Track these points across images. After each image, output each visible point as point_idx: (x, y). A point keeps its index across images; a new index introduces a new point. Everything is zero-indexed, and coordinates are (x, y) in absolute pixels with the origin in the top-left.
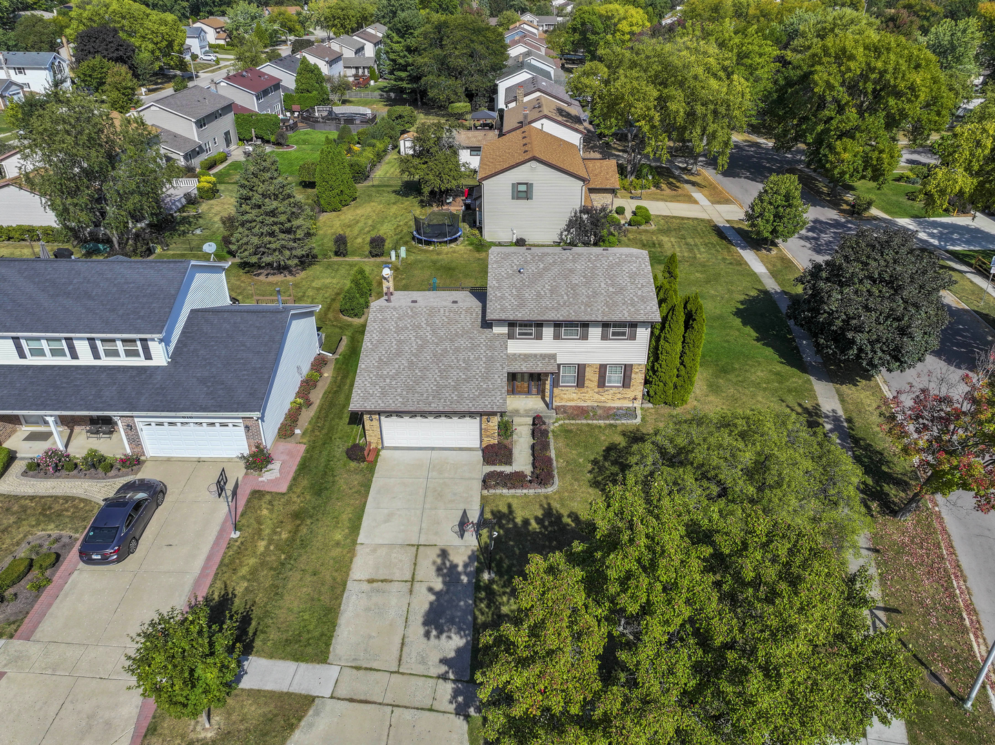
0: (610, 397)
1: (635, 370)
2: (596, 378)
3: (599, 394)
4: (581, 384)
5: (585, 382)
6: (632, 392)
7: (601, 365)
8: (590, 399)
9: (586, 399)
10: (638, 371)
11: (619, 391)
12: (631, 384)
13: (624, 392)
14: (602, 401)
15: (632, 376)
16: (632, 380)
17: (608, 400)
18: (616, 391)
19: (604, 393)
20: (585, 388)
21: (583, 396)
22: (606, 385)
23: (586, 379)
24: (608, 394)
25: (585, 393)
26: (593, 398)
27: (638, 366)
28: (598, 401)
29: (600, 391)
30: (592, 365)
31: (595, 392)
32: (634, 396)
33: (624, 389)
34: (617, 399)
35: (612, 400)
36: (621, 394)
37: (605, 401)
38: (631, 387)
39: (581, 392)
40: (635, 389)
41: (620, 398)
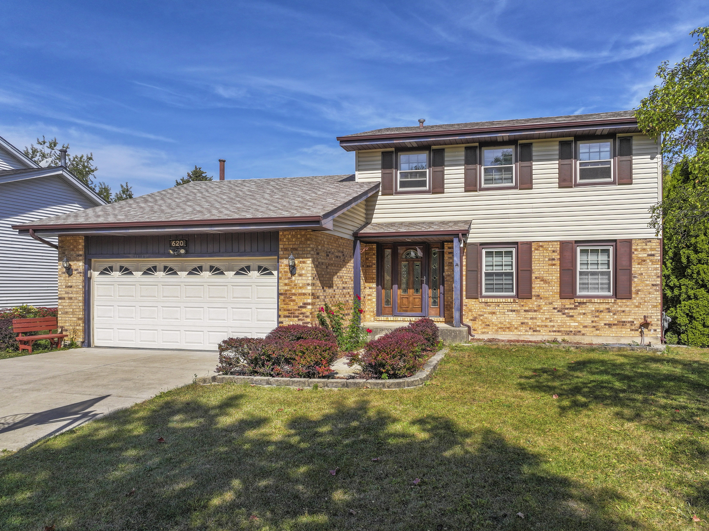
0: (588, 320)
1: (638, 254)
2: (554, 274)
3: (564, 314)
4: (524, 291)
5: (533, 286)
6: (637, 307)
7: (562, 243)
8: (546, 326)
9: (538, 326)
10: (646, 255)
11: (607, 306)
12: (633, 290)
13: (619, 309)
14: (571, 329)
15: (633, 269)
16: (635, 277)
17: (585, 327)
18: (601, 306)
19: (575, 311)
20: (534, 298)
21: (531, 318)
22: (578, 293)
23: (533, 278)
24: (584, 314)
25: (535, 311)
26: (552, 324)
27: (644, 244)
28: (562, 329)
29: (567, 306)
30: (546, 243)
31: (554, 308)
32: (642, 317)
33: (618, 301)
34: (605, 324)
35: (594, 327)
36: (611, 314)
37: (580, 332)
38: (633, 296)
39: (527, 308)
40: (641, 301)
41: (611, 323)
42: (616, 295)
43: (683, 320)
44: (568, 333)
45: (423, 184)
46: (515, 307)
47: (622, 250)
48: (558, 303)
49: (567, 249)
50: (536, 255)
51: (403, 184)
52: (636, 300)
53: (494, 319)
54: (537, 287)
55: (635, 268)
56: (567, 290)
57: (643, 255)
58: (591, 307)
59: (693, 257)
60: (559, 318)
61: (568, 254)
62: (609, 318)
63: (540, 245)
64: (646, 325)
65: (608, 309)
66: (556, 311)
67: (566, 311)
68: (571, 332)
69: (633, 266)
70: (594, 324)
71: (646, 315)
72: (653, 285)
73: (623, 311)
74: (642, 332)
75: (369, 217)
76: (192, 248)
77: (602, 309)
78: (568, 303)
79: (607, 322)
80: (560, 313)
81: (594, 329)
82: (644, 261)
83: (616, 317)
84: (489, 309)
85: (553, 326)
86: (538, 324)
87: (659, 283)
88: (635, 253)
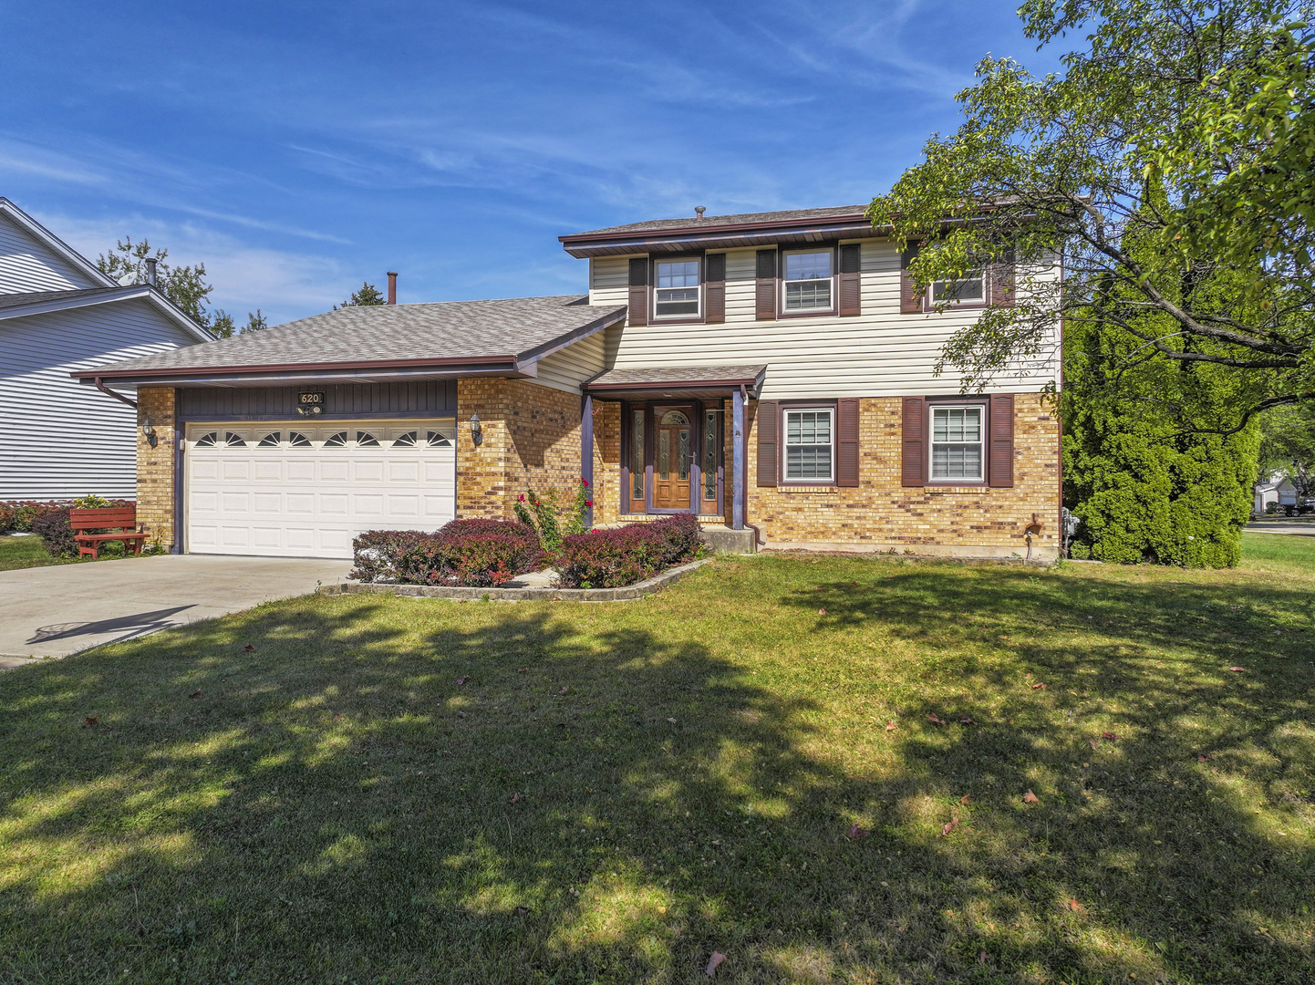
0: (945, 522)
1: (1024, 417)
2: (893, 449)
3: (908, 511)
4: (848, 476)
5: (861, 466)
6: (1022, 500)
7: (907, 401)
8: (880, 530)
9: (868, 530)
10: (1036, 419)
11: (975, 499)
12: (1016, 473)
13: (994, 503)
14: (919, 535)
15: (1016, 440)
16: (1018, 453)
17: (941, 531)
18: (965, 499)
19: (926, 506)
20: (862, 486)
21: (858, 518)
22: (931, 479)
23: (861, 454)
24: (940, 511)
25: (864, 506)
26: (890, 526)
27: (1033, 401)
28: (906, 535)
29: (913, 499)
30: (880, 401)
31: (893, 502)
32: (1030, 516)
33: (992, 490)
34: (972, 527)
35: (955, 531)
36: (982, 511)
37: (933, 539)
38: (1016, 482)
39: (851, 502)
40: (1028, 491)
41: (980, 524)
42: (989, 482)
43: (1096, 521)
44: (915, 541)
45: (693, 308)
46: (833, 499)
47: (997, 411)
48: (899, 495)
49: (914, 410)
50: (865, 418)
51: (662, 310)
52: (1020, 488)
53: (800, 519)
54: (867, 469)
55: (1020, 438)
56: (914, 473)
57: (1032, 419)
58: (950, 500)
59: (1112, 421)
60: (901, 518)
61: (914, 417)
62: (977, 517)
63: (873, 403)
64: (1034, 528)
65: (977, 503)
66: (896, 506)
67: (912, 506)
68: (919, 538)
69: (1016, 436)
70: (955, 527)
71: (1036, 512)
72: (1047, 466)
73: (1000, 507)
74: (1029, 540)
75: (609, 360)
76: (330, 406)
77: (967, 503)
78: (914, 494)
79: (975, 524)
80: (903, 510)
81: (955, 535)
82: (1033, 427)
83: (988, 515)
84: (793, 503)
85: (892, 530)
86: (868, 526)
87: (1055, 462)
88: (1019, 415)
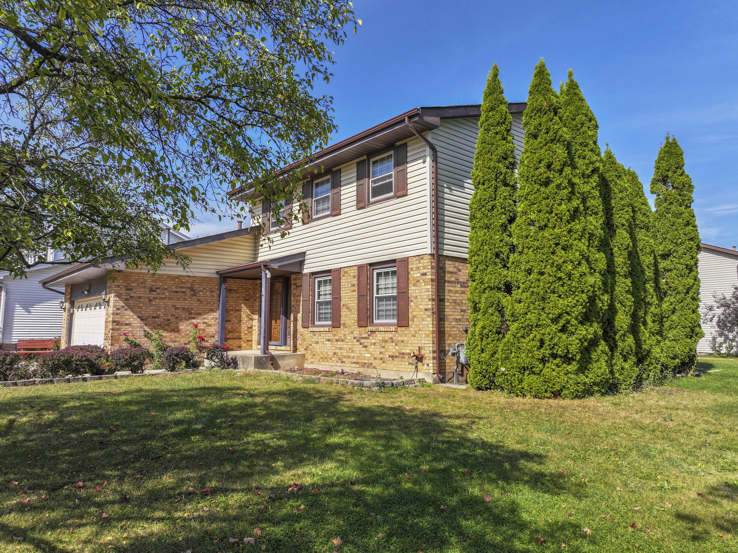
0: (377, 352)
2: (354, 301)
6: (414, 336)
17: (375, 358)
19: (368, 341)
20: (342, 327)
21: (340, 348)
28: (360, 361)
29: (363, 336)
38: (410, 323)
39: (337, 338)
41: (394, 354)
42: (398, 323)
44: (363, 365)
46: (330, 336)
47: (400, 270)
48: (357, 332)
49: (362, 274)
50: (343, 281)
52: (412, 328)
53: (318, 349)
54: (344, 315)
55: (412, 290)
58: (379, 337)
60: (358, 348)
61: (363, 279)
62: (392, 349)
63: (346, 270)
65: (391, 338)
66: (355, 340)
67: (362, 341)
68: (366, 364)
69: (410, 289)
70: (381, 356)
71: (420, 345)
72: (426, 310)
73: (403, 341)
74: (416, 367)
77: (387, 339)
78: (364, 332)
79: (391, 354)
80: (358, 343)
81: (381, 361)
82: (418, 281)
83: (397, 347)
84: (315, 339)
85: (354, 357)
86: (344, 354)
87: (430, 307)
88: (411, 272)
